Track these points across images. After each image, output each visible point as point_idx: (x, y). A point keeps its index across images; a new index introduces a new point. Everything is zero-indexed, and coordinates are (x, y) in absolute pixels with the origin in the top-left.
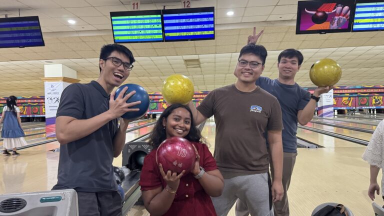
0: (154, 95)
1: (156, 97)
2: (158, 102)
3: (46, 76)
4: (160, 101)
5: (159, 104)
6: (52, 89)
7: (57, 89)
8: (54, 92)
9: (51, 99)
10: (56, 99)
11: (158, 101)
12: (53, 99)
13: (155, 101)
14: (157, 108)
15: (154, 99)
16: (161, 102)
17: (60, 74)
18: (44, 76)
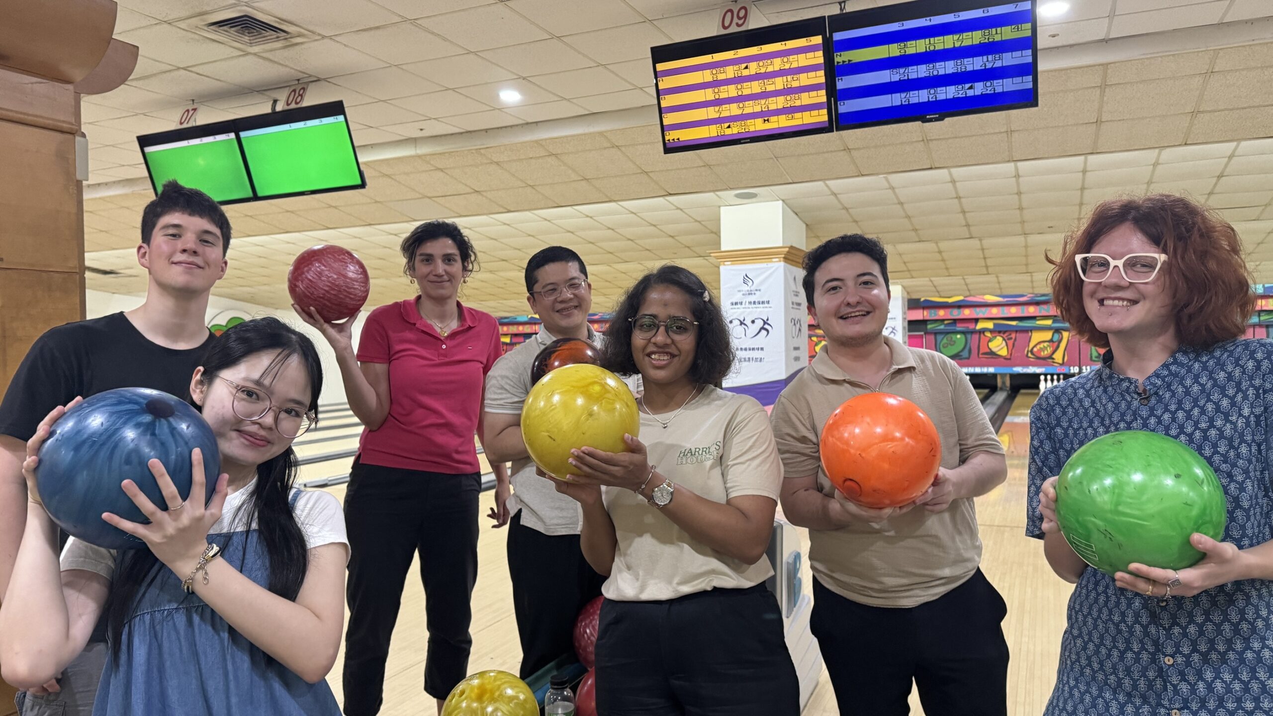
0: (959, 306)
1: (967, 313)
2: (973, 332)
3: (727, 244)
4: (980, 326)
5: (976, 336)
6: (745, 288)
7: (762, 288)
8: (752, 298)
9: (742, 323)
10: (760, 324)
11: (971, 326)
12: (748, 322)
13: (960, 327)
14: (965, 354)
15: (955, 321)
16: (982, 331)
17: (775, 238)
18: (718, 243)
